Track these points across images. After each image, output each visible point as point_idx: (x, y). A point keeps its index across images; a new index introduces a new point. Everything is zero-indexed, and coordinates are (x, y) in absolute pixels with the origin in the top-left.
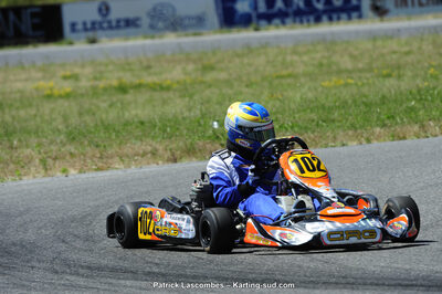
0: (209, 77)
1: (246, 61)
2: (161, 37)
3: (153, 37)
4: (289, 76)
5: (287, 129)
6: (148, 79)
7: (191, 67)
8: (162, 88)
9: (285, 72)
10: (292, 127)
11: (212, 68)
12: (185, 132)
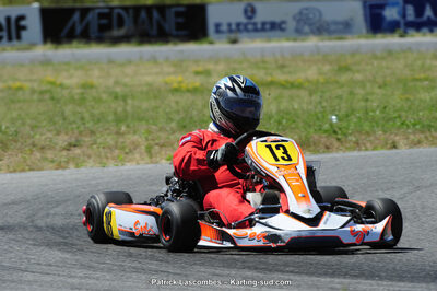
0: (344, 78)
1: (384, 64)
2: (303, 40)
3: (295, 40)
4: (426, 79)
5: (408, 126)
6: (280, 77)
7: (327, 68)
8: (292, 85)
9: (422, 76)
10: (414, 125)
11: (347, 69)
12: (301, 125)
